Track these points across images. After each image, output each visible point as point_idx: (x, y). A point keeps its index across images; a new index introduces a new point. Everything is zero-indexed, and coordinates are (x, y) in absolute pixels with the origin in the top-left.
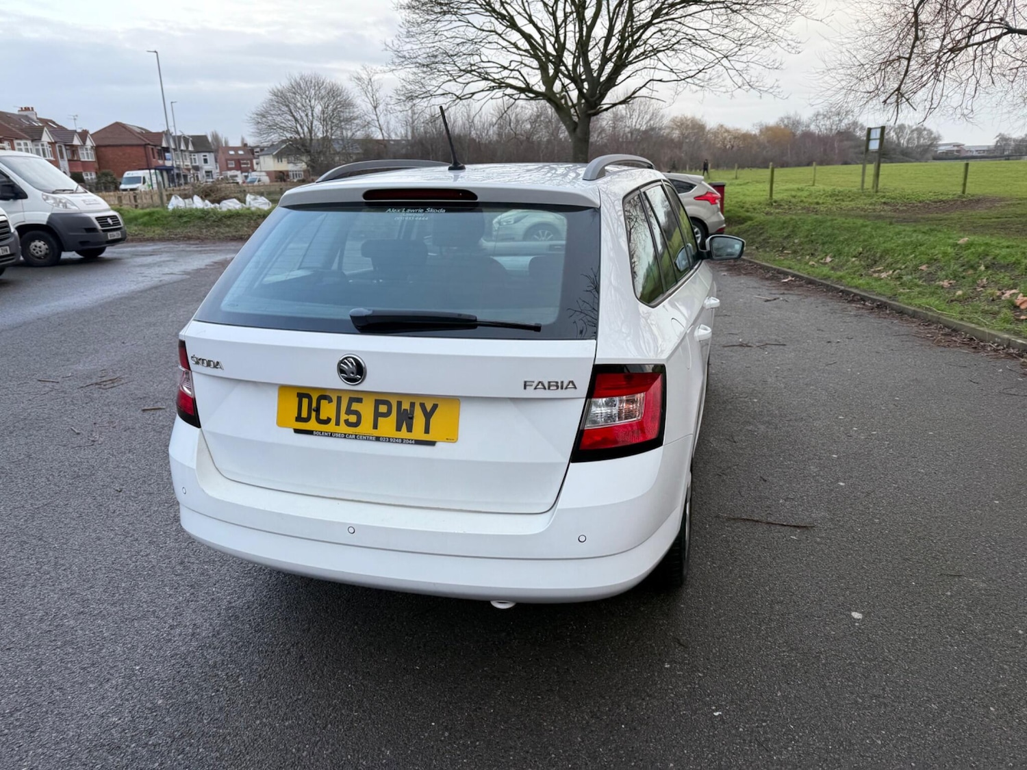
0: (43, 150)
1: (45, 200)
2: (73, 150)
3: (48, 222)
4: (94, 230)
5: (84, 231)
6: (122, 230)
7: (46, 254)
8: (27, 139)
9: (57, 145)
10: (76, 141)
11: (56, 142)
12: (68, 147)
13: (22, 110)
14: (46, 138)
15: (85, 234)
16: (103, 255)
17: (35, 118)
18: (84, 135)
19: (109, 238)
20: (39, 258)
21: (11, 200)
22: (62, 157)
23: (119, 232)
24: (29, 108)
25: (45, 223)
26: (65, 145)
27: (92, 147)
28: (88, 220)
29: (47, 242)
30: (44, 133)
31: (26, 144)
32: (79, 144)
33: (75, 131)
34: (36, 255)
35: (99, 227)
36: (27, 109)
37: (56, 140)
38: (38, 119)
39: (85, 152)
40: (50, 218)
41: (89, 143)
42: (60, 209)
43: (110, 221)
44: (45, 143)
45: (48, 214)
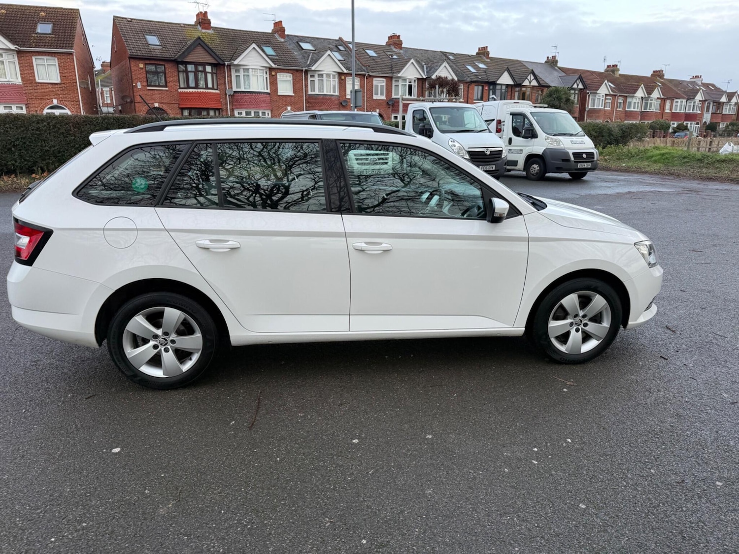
0: (694, 106)
1: (546, 140)
2: (719, 105)
3: (542, 153)
4: (568, 160)
5: (561, 160)
6: (594, 162)
7: (537, 173)
8: (683, 98)
9: (707, 102)
10: (724, 99)
11: (706, 100)
12: (714, 104)
13: (693, 77)
14: (699, 97)
15: (561, 162)
16: (584, 178)
17: (700, 83)
18: (730, 96)
19: (579, 167)
20: (533, 175)
21: (529, 139)
22: (708, 111)
23: (590, 164)
24: (698, 76)
25: (541, 154)
26: (714, 102)
27: (736, 104)
28: (567, 153)
29: (540, 166)
30: (699, 93)
31: (682, 102)
32: (726, 101)
33: (726, 91)
34: (532, 173)
35: (572, 158)
36: (697, 77)
37: (707, 98)
38: (702, 83)
39: (728, 108)
40: (545, 150)
41: (734, 100)
42: (554, 146)
43: (584, 156)
44: (697, 102)
45: (544, 148)
